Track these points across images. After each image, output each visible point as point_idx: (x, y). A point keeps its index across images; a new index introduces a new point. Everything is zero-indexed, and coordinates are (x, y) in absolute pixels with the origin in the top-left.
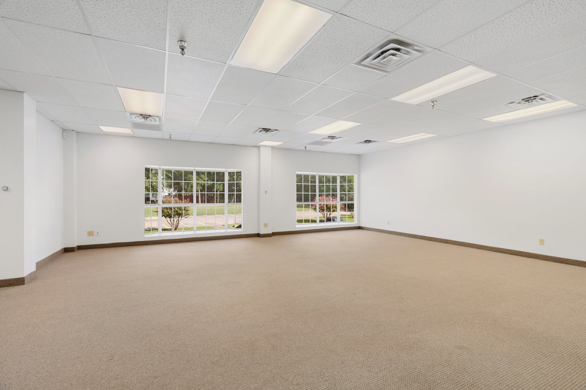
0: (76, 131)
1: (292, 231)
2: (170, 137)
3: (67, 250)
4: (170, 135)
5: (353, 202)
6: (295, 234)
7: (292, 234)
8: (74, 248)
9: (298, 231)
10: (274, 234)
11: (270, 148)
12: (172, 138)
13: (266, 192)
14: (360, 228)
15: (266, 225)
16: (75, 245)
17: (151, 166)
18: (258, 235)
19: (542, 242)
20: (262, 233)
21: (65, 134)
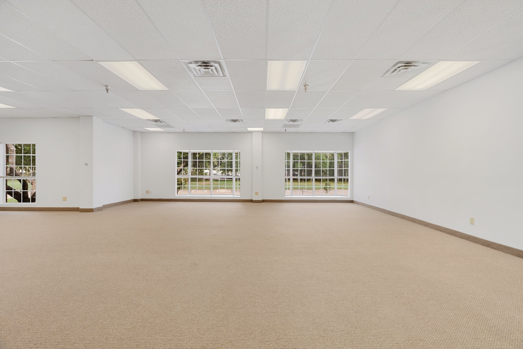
0: (140, 132)
1: (281, 200)
2: (184, 131)
3: (135, 201)
4: (184, 129)
5: (348, 177)
6: (284, 202)
7: (282, 202)
8: (138, 200)
9: (288, 200)
10: (263, 201)
11: (261, 133)
12: (185, 131)
13: (257, 168)
14: (352, 202)
15: (257, 193)
16: (139, 197)
17: (183, 150)
18: (251, 201)
19: (472, 221)
20: (253, 199)
21: (134, 134)
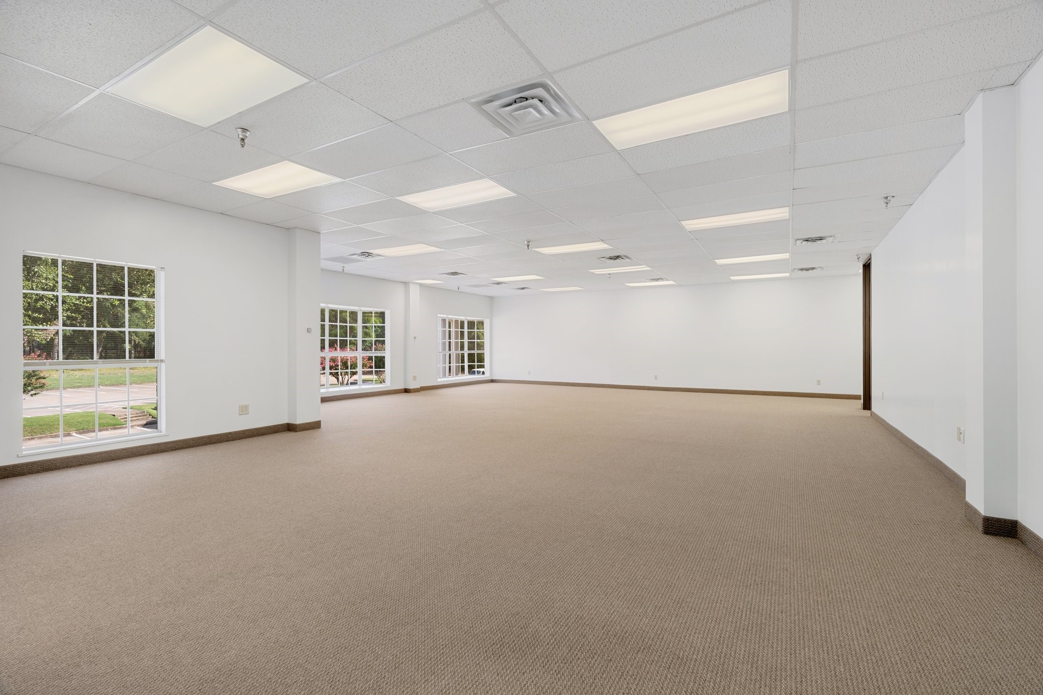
13: (415, 338)
14: (492, 381)
18: (406, 391)
19: (656, 378)
